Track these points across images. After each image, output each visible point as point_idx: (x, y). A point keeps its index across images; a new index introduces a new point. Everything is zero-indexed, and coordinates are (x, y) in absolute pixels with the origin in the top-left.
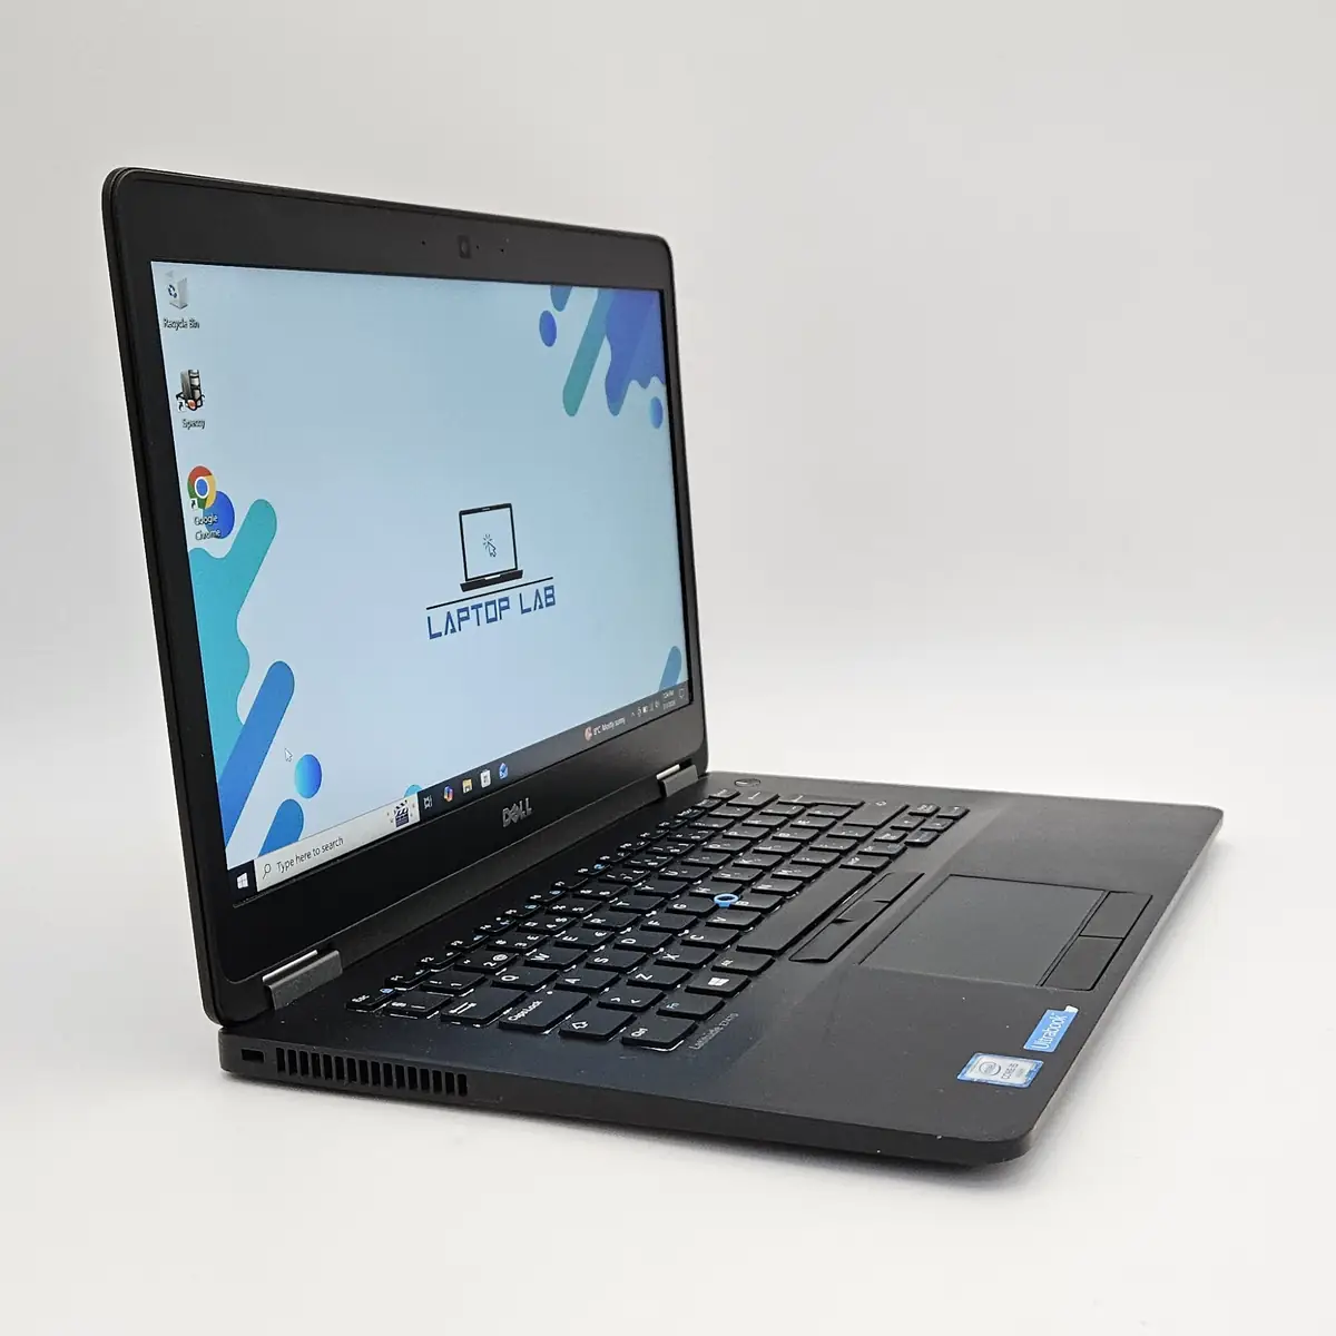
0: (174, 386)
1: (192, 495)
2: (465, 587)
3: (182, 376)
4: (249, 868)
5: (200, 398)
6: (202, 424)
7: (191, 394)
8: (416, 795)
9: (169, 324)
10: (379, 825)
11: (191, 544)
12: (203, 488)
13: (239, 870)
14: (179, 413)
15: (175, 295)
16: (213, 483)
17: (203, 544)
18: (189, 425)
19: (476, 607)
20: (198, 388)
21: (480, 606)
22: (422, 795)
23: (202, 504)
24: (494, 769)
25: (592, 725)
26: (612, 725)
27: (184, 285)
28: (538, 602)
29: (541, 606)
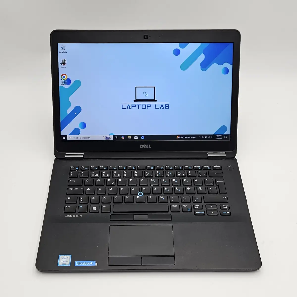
0: (60, 61)
1: (62, 78)
2: (135, 101)
3: (62, 60)
4: (66, 136)
5: (66, 64)
6: (66, 67)
7: (64, 63)
8: (113, 135)
9: (60, 52)
10: (102, 138)
11: (60, 85)
12: (64, 77)
13: (64, 136)
14: (60, 66)
15: (63, 48)
16: (67, 77)
17: (63, 86)
18: (62, 68)
19: (139, 105)
20: (66, 62)
21: (140, 105)
22: (114, 136)
23: (64, 80)
24: (139, 136)
25: (180, 136)
26: (189, 137)
27: (65, 47)
28: (162, 107)
29: (163, 108)
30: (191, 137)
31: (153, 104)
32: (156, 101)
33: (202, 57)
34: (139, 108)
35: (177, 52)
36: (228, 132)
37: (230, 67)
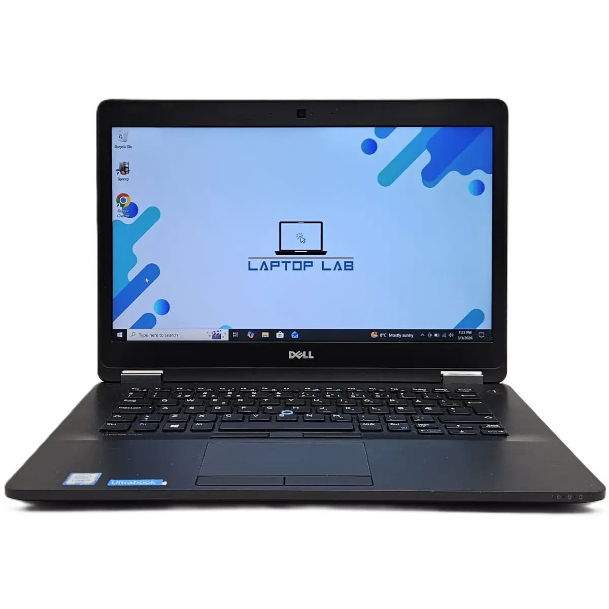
0: (115, 166)
1: (118, 202)
3: (121, 164)
4: (124, 332)
5: (128, 171)
6: (128, 179)
7: (124, 169)
8: (228, 330)
9: (116, 147)
10: (203, 335)
11: (115, 218)
12: (124, 200)
13: (120, 331)
14: (116, 175)
15: (122, 138)
16: (129, 199)
17: (120, 219)
18: (120, 179)
19: (286, 263)
20: (128, 168)
21: (290, 262)
22: (231, 331)
23: (122, 206)
24: (287, 332)
25: (379, 331)
26: (399, 335)
27: (126, 134)
28: (338, 267)
29: (340, 269)
30: (404, 336)
31: (317, 260)
32: (325, 253)
33: (425, 158)
34: (286, 269)
35: (370, 147)
36: (486, 324)
37: (487, 179)
